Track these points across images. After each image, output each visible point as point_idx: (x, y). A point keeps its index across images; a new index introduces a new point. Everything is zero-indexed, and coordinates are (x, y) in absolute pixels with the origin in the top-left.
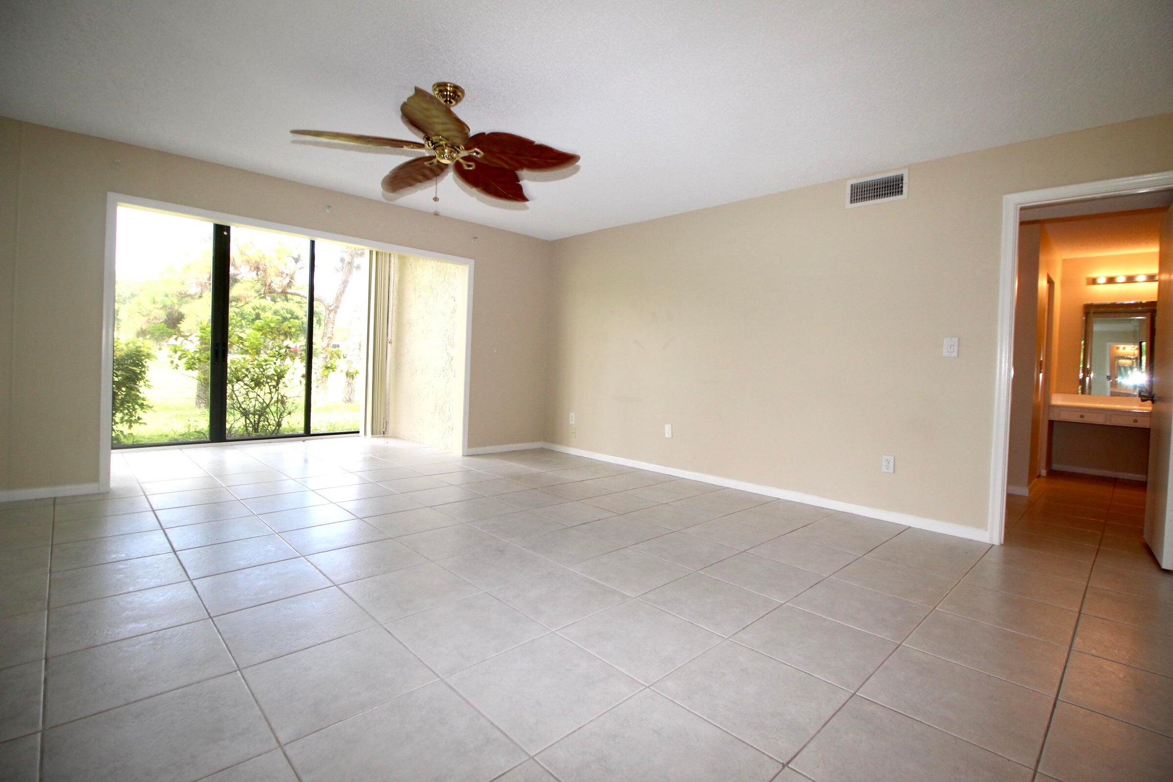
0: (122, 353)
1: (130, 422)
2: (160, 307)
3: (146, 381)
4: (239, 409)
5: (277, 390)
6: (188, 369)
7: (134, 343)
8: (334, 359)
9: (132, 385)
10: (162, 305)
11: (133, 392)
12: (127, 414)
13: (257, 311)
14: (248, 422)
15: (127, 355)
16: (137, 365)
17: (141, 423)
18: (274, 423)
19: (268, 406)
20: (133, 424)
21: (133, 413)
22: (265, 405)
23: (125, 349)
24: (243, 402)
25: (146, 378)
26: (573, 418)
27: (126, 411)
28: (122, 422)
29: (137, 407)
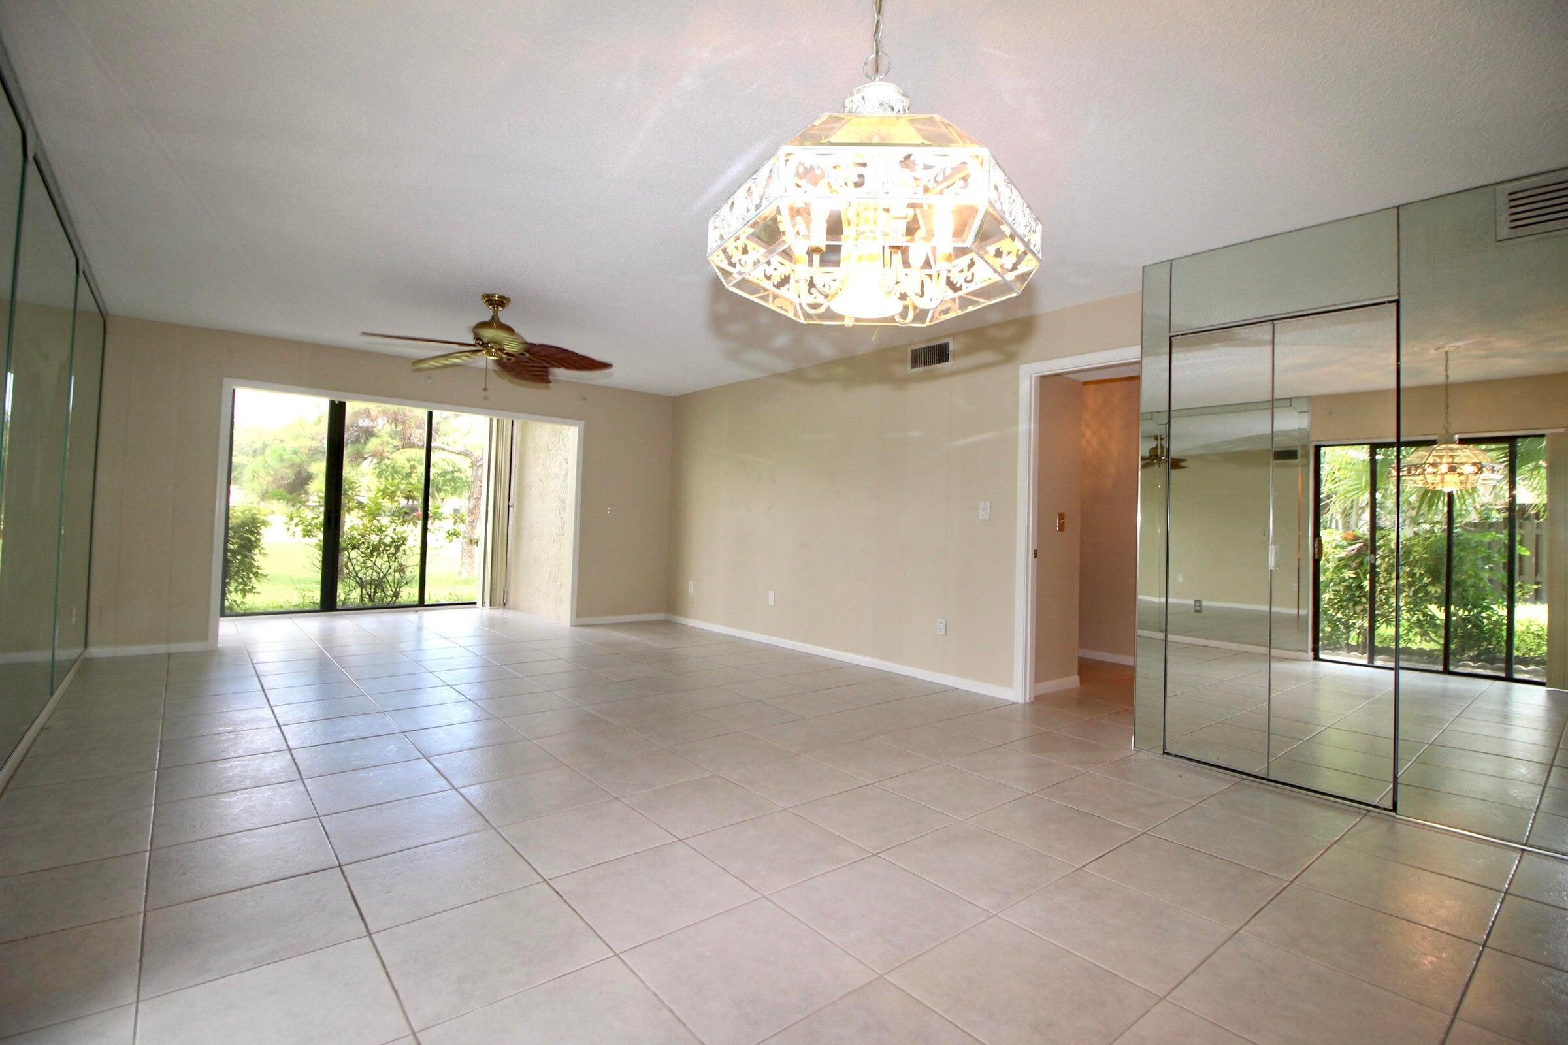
0: (238, 521)
1: (244, 592)
2: (288, 465)
3: (262, 548)
4: (354, 578)
5: (396, 558)
6: (305, 536)
7: (250, 510)
8: (457, 523)
9: (247, 553)
10: (290, 463)
11: (248, 560)
12: (241, 583)
13: (412, 463)
14: (364, 592)
15: (243, 522)
16: (252, 533)
17: (254, 593)
18: (392, 593)
19: (385, 576)
20: (247, 594)
21: (248, 581)
22: (381, 575)
23: (242, 516)
24: (360, 571)
25: (262, 546)
26: (691, 588)
27: (241, 580)
28: (236, 591)
29: (251, 575)
